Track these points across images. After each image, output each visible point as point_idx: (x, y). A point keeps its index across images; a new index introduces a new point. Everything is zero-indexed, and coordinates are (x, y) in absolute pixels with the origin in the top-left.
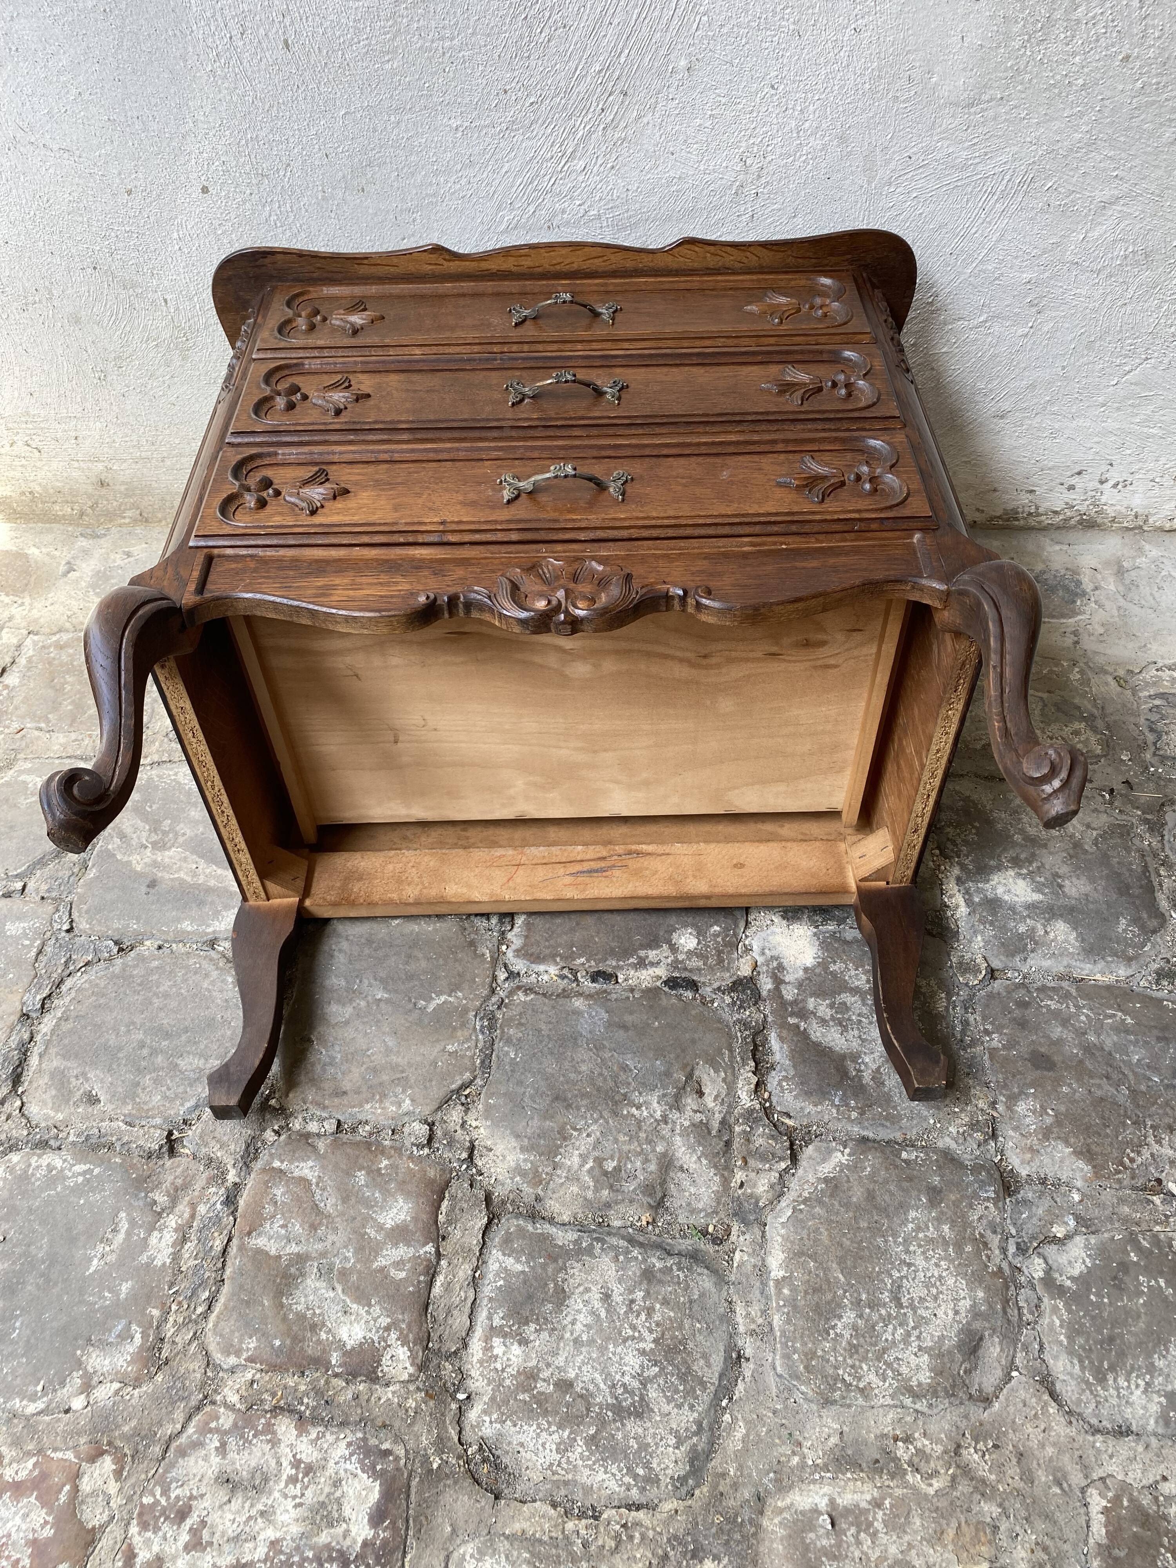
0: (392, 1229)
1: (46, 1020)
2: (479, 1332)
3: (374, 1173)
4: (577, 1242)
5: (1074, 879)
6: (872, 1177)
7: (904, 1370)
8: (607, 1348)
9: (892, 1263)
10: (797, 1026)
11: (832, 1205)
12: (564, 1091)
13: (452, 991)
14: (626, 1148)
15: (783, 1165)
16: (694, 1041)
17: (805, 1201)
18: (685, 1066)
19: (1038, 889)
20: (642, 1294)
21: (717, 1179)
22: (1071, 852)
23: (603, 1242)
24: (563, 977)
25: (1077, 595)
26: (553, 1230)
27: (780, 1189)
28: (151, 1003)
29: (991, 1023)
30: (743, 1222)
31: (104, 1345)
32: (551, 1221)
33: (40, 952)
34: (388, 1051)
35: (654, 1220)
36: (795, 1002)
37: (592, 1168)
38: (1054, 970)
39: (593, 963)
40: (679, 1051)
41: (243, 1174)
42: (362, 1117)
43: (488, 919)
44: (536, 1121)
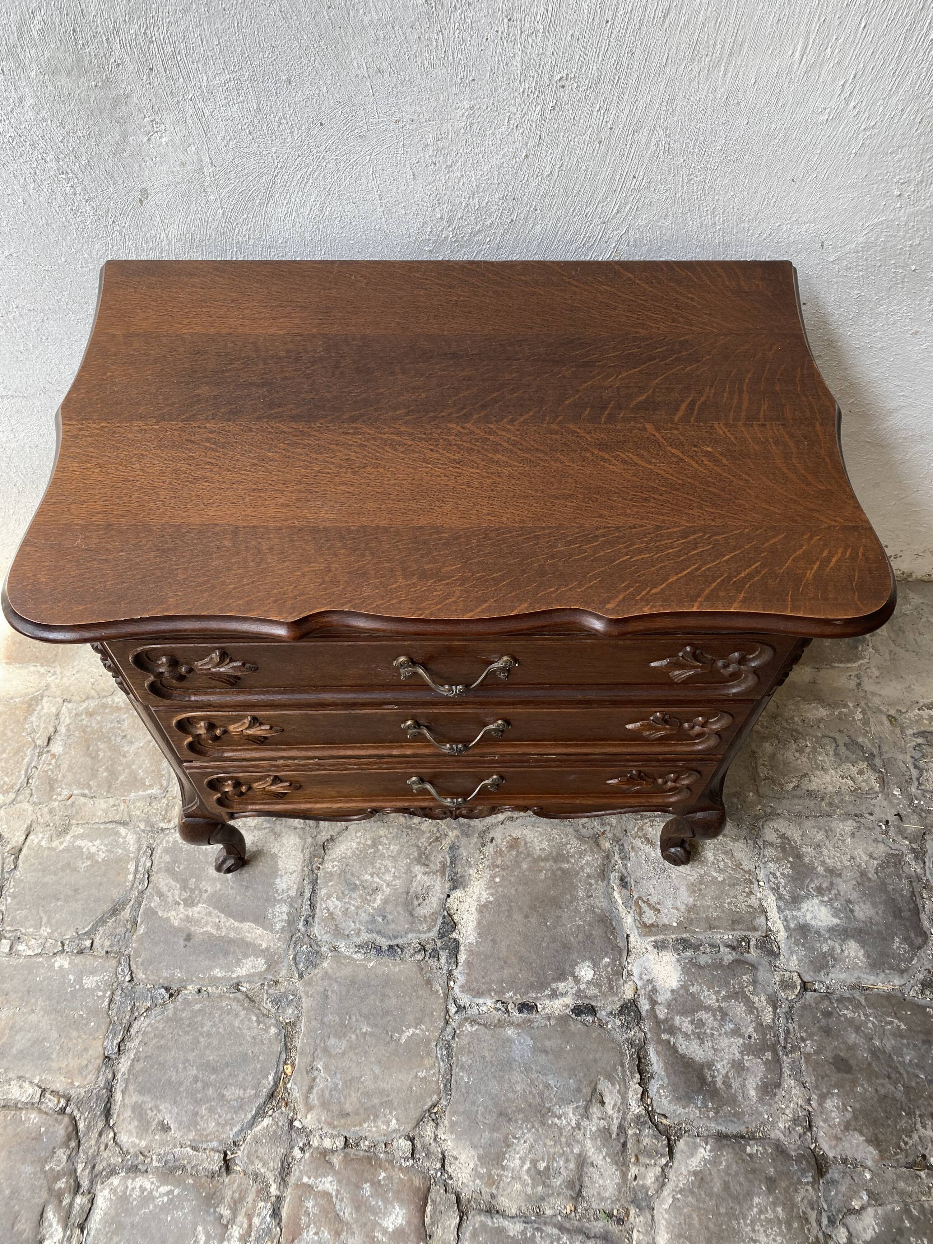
0: (394, 1231)
1: (122, 1060)
3: (376, 1184)
4: (523, 1232)
5: (862, 904)
6: (727, 1171)
10: (669, 1042)
11: (700, 1194)
12: (506, 1108)
13: (417, 1024)
14: (552, 1150)
15: (664, 1161)
16: (595, 1061)
17: (681, 1191)
18: (591, 1082)
19: (836, 915)
21: (618, 1173)
22: (859, 880)
23: (542, 1231)
24: (498, 1009)
26: (506, 1223)
27: (662, 1179)
28: (199, 1042)
29: (806, 1031)
30: (638, 1207)
32: (503, 1214)
33: (111, 1001)
34: (376, 1078)
35: (575, 1208)
36: (666, 1020)
37: (529, 1169)
38: (848, 981)
39: (519, 996)
40: (586, 1070)
41: (282, 1188)
42: (362, 1134)
43: (438, 960)
44: (487, 1133)
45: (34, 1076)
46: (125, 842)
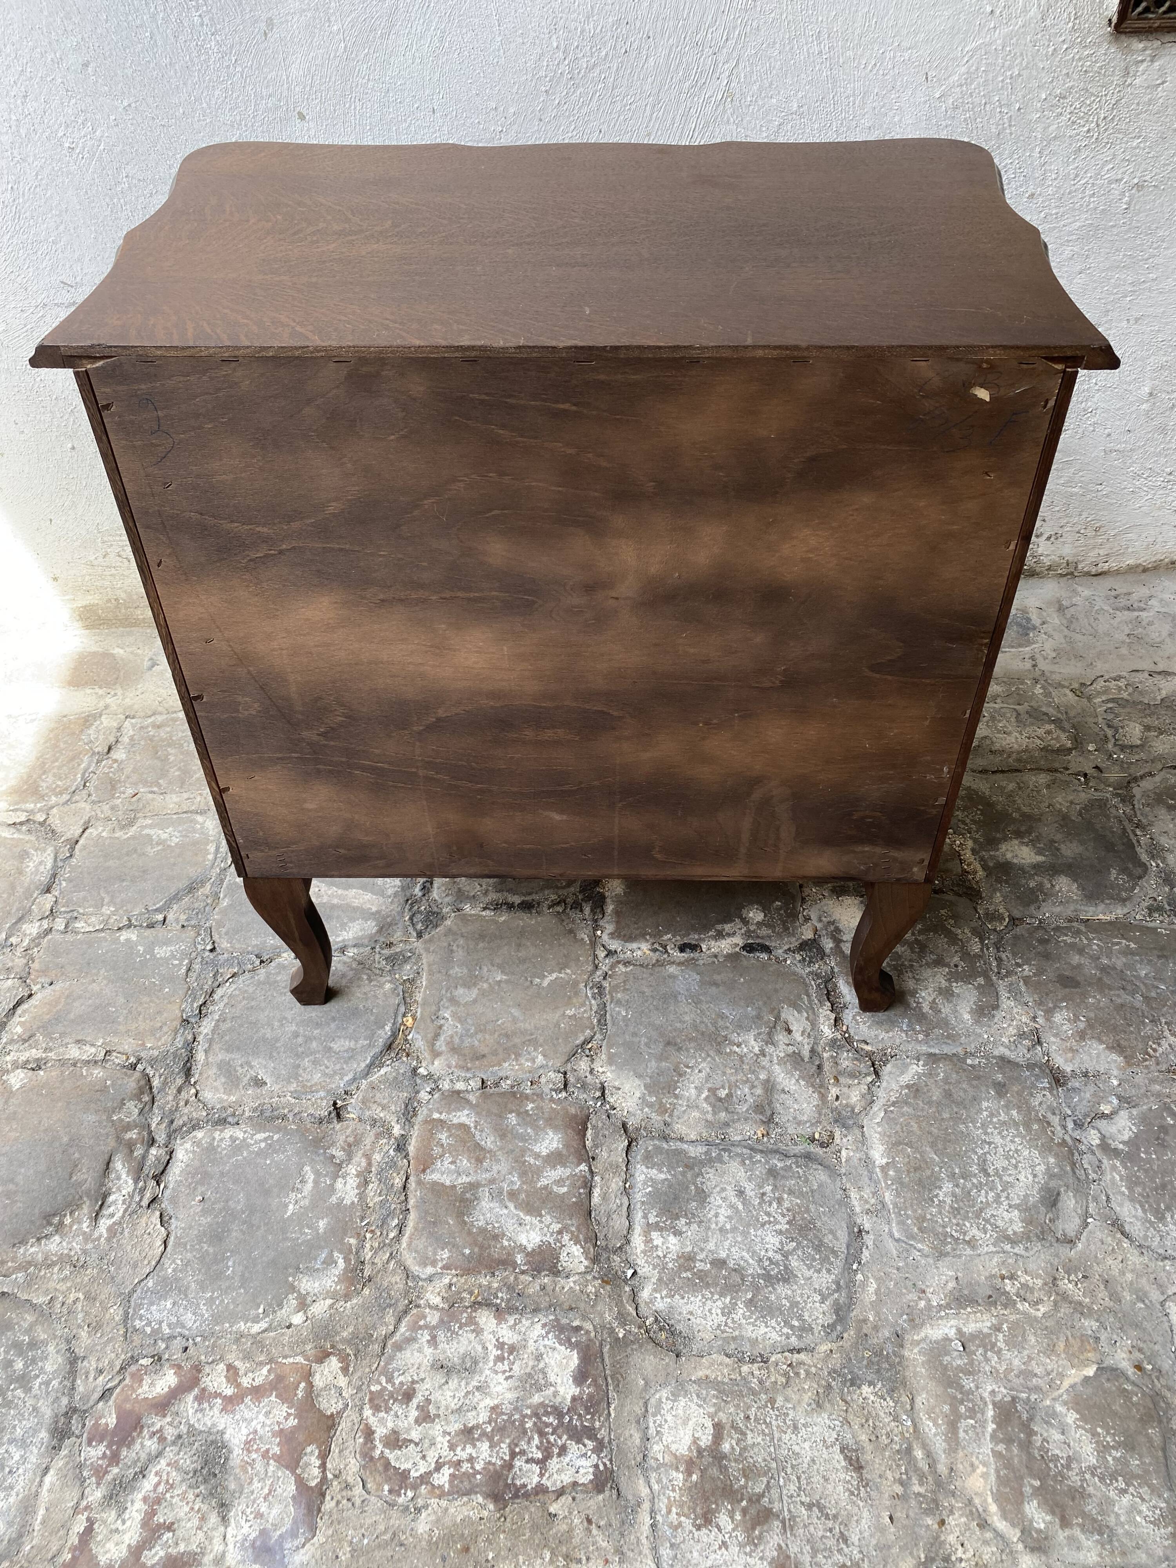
0: (548, 1155)
1: (205, 1023)
2: (638, 1230)
3: (523, 1114)
4: (707, 1153)
5: (1068, 843)
6: (946, 1081)
7: (1000, 1223)
8: (749, 1233)
9: (976, 1143)
11: (917, 1104)
12: (674, 1037)
13: (561, 969)
14: (733, 1079)
15: (869, 1079)
16: (776, 991)
17: (894, 1104)
18: (772, 1010)
19: (1039, 853)
20: (770, 1188)
21: (816, 1095)
22: (1061, 823)
23: (729, 1151)
24: (655, 950)
25: (1029, 629)
26: (685, 1146)
27: (869, 1098)
30: (843, 1127)
31: (312, 1272)
32: (681, 1139)
33: (189, 970)
34: (515, 1020)
35: (767, 1133)
37: (707, 1097)
38: (1064, 914)
39: (678, 938)
40: (765, 999)
41: (407, 1127)
42: (502, 1074)
43: (581, 911)
44: (653, 1063)
45: (97, 1039)
46: (202, 828)
